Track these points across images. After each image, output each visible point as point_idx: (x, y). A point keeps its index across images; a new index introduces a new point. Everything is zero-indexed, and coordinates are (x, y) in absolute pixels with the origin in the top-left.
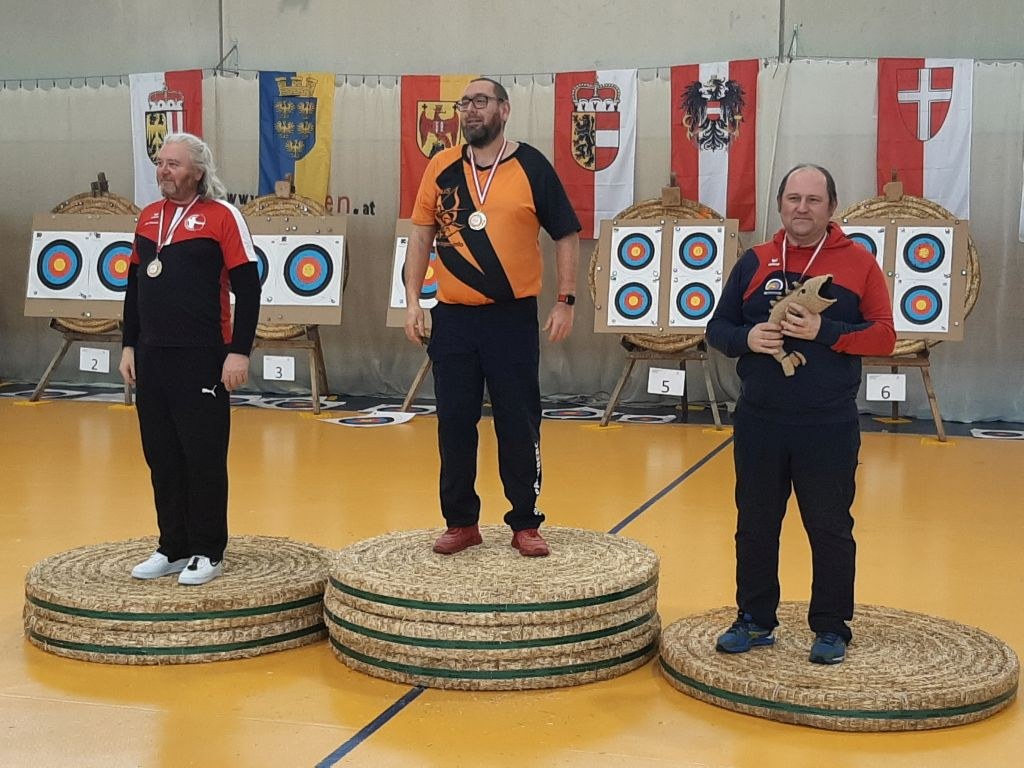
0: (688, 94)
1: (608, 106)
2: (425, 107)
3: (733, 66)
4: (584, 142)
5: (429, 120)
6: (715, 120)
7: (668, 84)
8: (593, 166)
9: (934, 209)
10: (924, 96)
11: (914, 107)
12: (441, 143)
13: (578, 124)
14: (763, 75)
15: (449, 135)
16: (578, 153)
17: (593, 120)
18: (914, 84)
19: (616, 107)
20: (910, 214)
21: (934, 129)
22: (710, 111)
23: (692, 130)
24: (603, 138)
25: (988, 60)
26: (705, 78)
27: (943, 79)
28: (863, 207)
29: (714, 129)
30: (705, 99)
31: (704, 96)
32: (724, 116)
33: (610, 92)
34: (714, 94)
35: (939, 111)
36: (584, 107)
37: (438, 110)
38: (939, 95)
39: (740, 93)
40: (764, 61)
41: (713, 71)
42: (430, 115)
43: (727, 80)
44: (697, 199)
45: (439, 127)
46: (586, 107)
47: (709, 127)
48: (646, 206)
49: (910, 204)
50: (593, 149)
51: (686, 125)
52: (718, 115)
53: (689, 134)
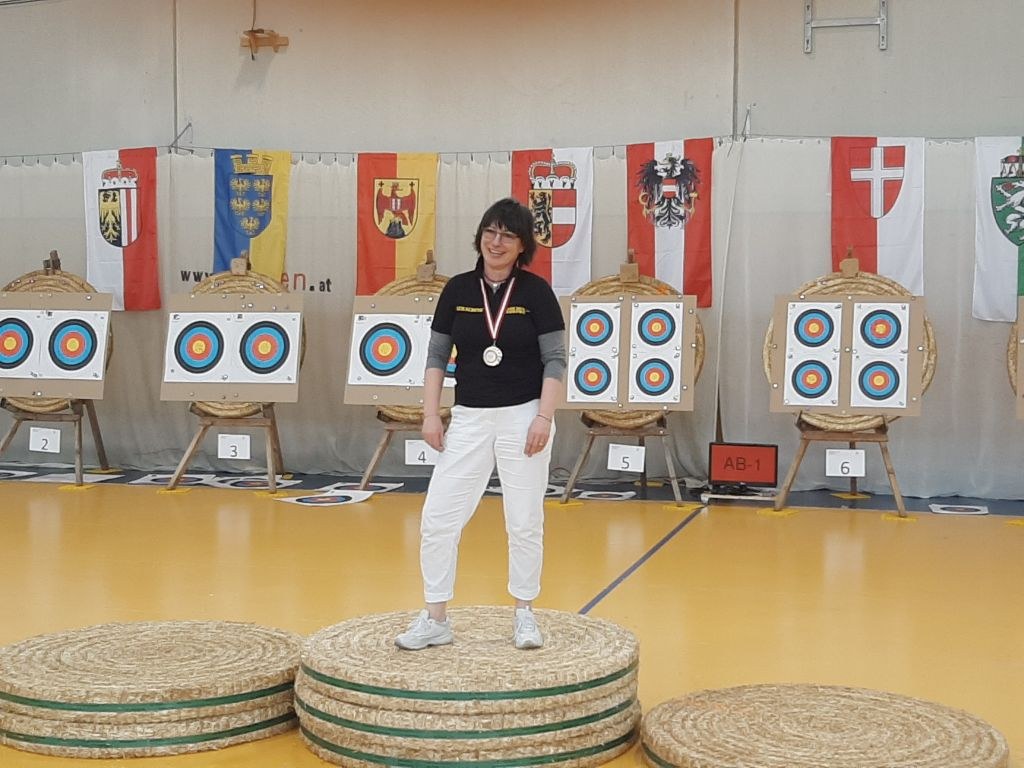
0: (643, 171)
1: (564, 184)
2: (381, 184)
3: (689, 144)
4: (541, 219)
5: (386, 197)
6: (669, 197)
7: (625, 161)
8: (549, 243)
9: (889, 285)
10: (876, 174)
11: (866, 186)
12: (398, 220)
13: (535, 202)
14: (718, 155)
15: (406, 213)
16: (536, 230)
17: (550, 197)
18: (866, 163)
19: (572, 185)
20: (867, 290)
22: (666, 188)
23: (648, 207)
24: (560, 216)
25: (940, 139)
26: (660, 155)
27: (895, 157)
28: (819, 284)
29: (669, 205)
30: (661, 177)
31: (659, 174)
32: (680, 194)
33: (566, 170)
34: (670, 172)
35: (892, 189)
36: (540, 184)
37: (395, 187)
38: (893, 173)
39: (696, 168)
40: (718, 140)
41: (668, 150)
42: (387, 192)
43: (682, 158)
44: (654, 275)
45: (396, 204)
47: (665, 204)
48: (604, 282)
49: (865, 281)
50: (550, 226)
51: (643, 203)
52: (674, 192)
53: (645, 211)
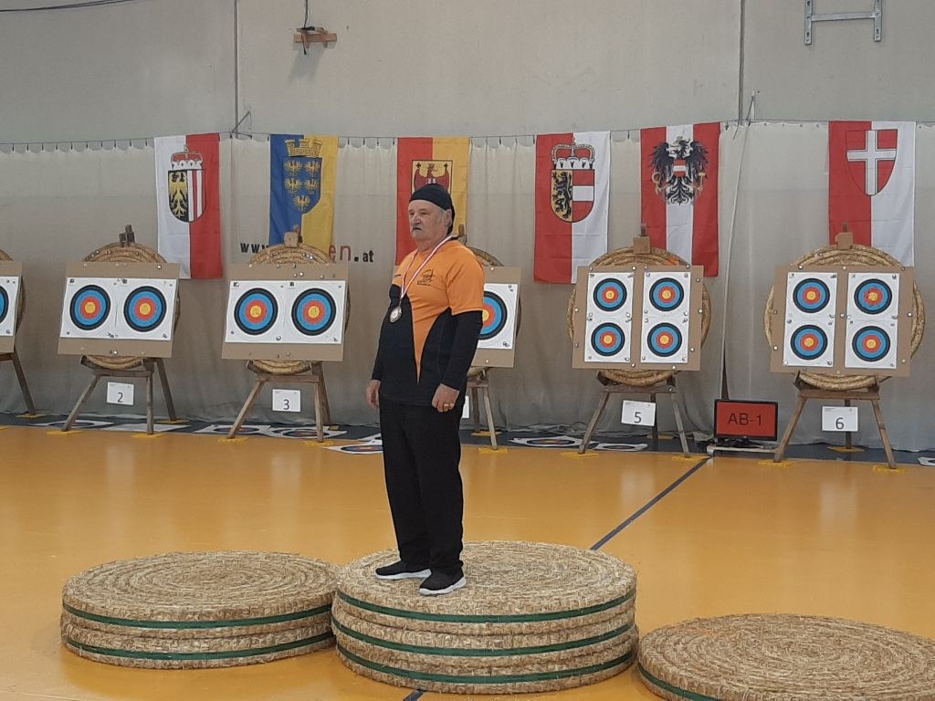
0: (656, 152)
1: (584, 165)
2: (419, 165)
3: (697, 128)
4: (562, 196)
5: (423, 177)
6: (680, 176)
7: (639, 143)
8: (570, 219)
9: (882, 257)
10: (871, 155)
11: (862, 165)
13: (557, 181)
14: (725, 137)
16: (557, 206)
17: (570, 176)
18: (862, 145)
19: (591, 165)
20: (860, 261)
21: (881, 184)
22: (676, 168)
23: (660, 186)
24: (580, 193)
25: (930, 123)
26: (671, 139)
27: (888, 139)
28: (816, 255)
29: (680, 184)
30: (672, 158)
31: (670, 155)
32: (690, 173)
33: (586, 152)
34: (680, 153)
35: (885, 168)
36: (562, 165)
37: (431, 168)
38: (885, 154)
39: (704, 151)
40: (724, 124)
41: (679, 133)
42: (424, 173)
43: (692, 141)
44: (664, 247)
46: (565, 165)
47: (676, 183)
48: (618, 254)
49: (859, 253)
50: (571, 202)
51: (654, 181)
52: (684, 172)
53: (657, 189)
